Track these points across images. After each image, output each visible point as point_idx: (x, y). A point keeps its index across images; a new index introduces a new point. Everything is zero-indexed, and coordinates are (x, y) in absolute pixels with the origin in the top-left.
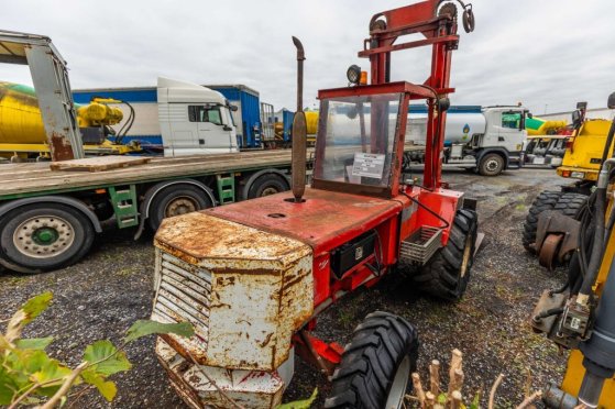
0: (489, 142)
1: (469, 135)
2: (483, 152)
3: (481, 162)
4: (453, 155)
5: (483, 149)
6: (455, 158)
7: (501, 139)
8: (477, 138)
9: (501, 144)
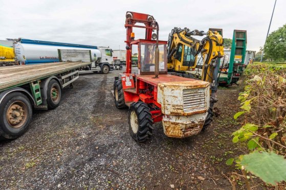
0: (103, 61)
1: (97, 58)
2: (102, 65)
3: (102, 69)
4: (92, 66)
5: (101, 63)
6: (93, 68)
7: (107, 60)
8: (99, 59)
9: (107, 61)
